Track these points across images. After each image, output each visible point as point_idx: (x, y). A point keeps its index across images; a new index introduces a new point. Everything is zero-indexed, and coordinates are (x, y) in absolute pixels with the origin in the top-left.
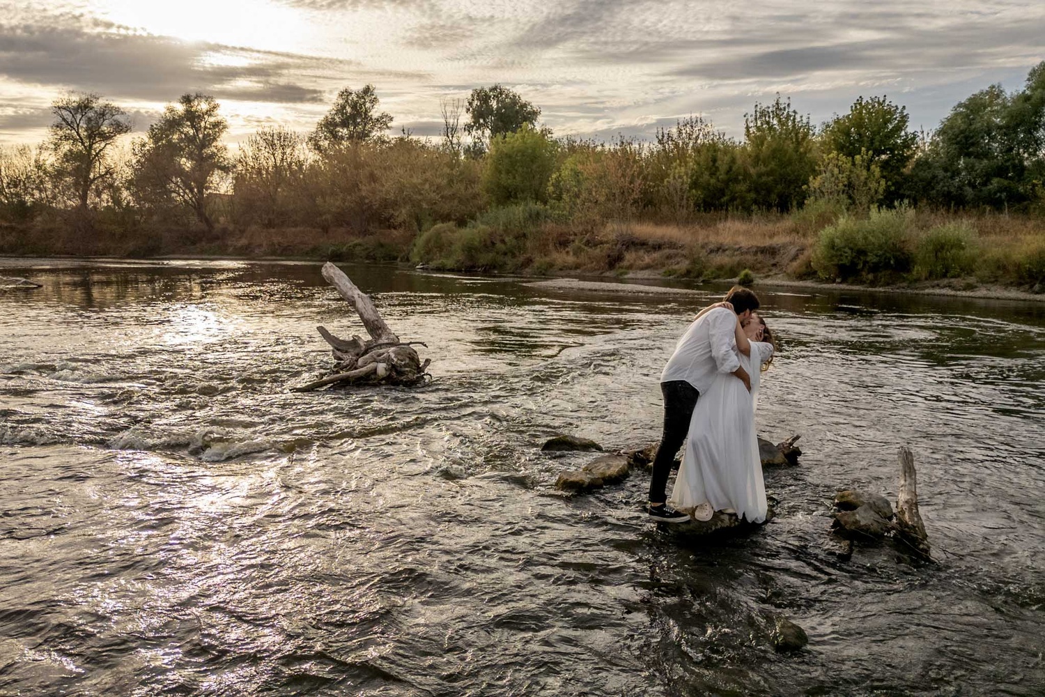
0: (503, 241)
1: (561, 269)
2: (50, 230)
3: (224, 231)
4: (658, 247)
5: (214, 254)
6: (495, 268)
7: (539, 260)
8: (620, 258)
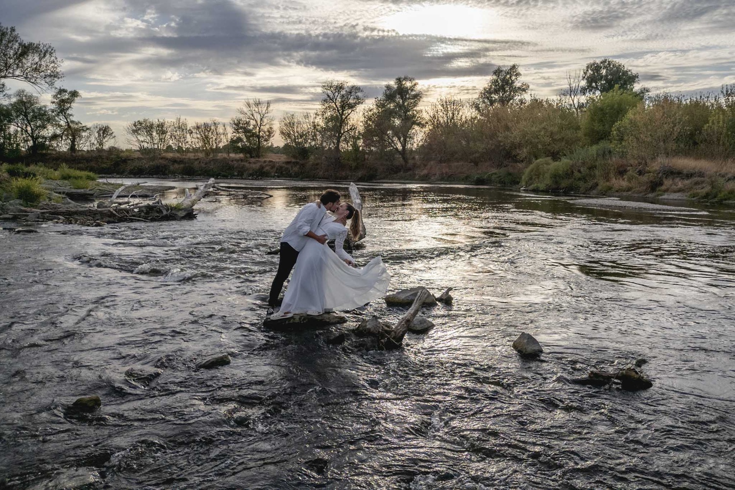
0: (579, 171)
1: (617, 191)
2: (317, 164)
3: (415, 165)
4: (689, 176)
5: (407, 180)
6: (572, 190)
7: (602, 184)
8: (661, 184)
